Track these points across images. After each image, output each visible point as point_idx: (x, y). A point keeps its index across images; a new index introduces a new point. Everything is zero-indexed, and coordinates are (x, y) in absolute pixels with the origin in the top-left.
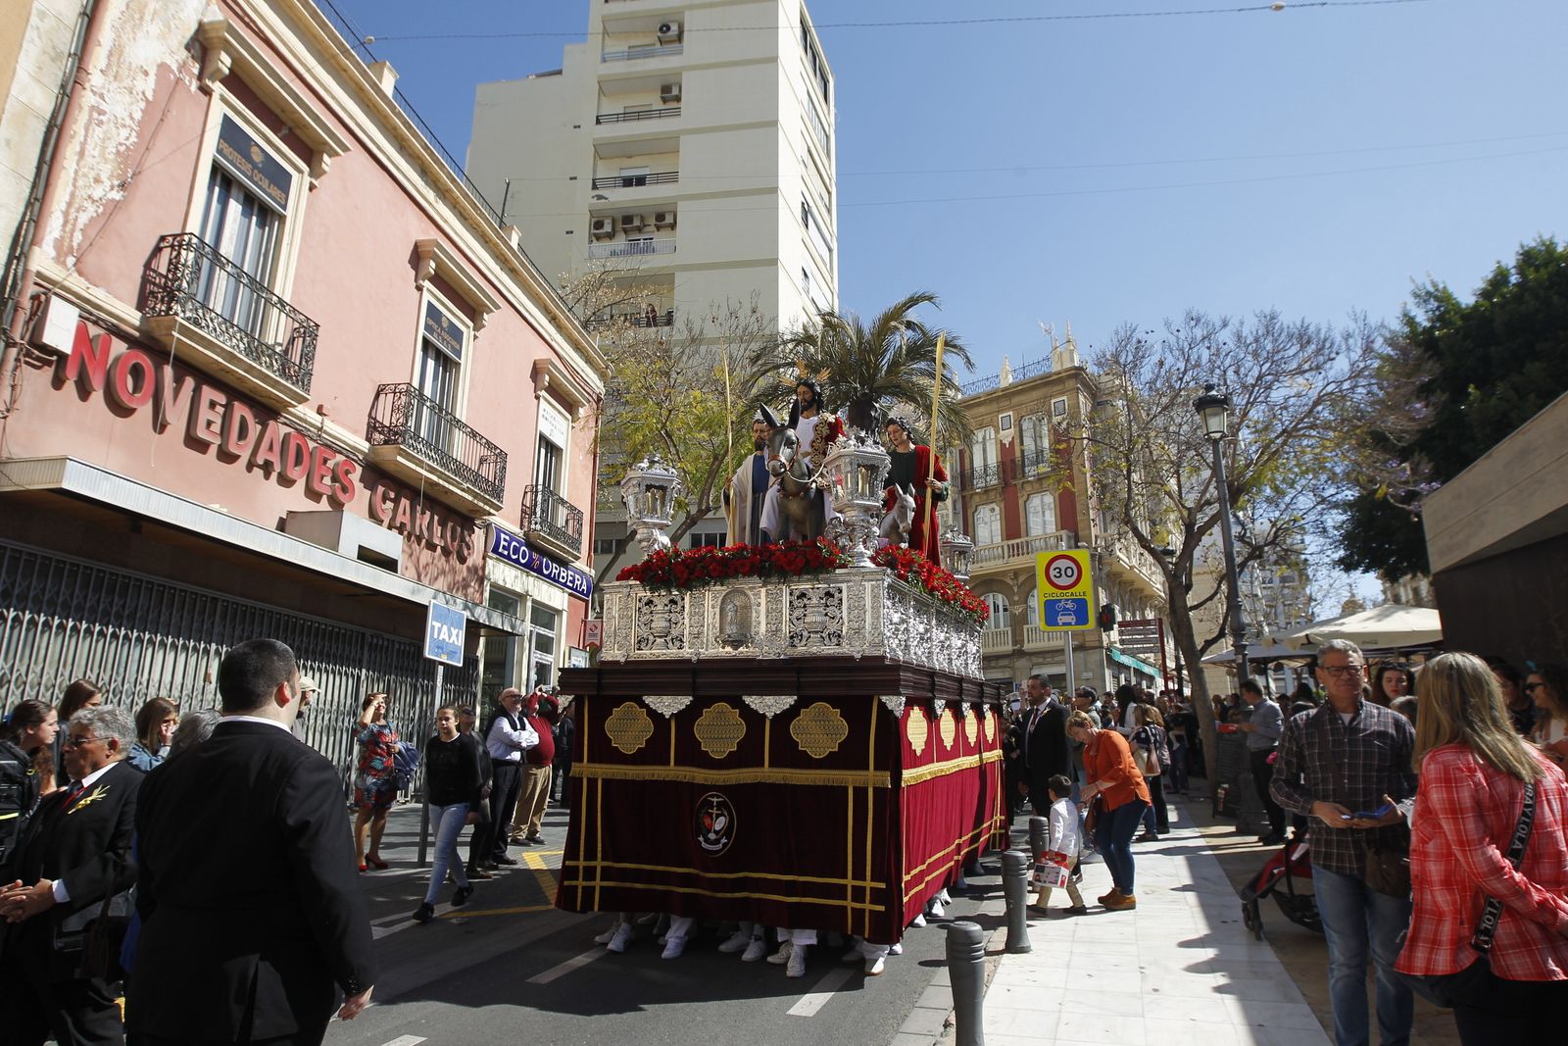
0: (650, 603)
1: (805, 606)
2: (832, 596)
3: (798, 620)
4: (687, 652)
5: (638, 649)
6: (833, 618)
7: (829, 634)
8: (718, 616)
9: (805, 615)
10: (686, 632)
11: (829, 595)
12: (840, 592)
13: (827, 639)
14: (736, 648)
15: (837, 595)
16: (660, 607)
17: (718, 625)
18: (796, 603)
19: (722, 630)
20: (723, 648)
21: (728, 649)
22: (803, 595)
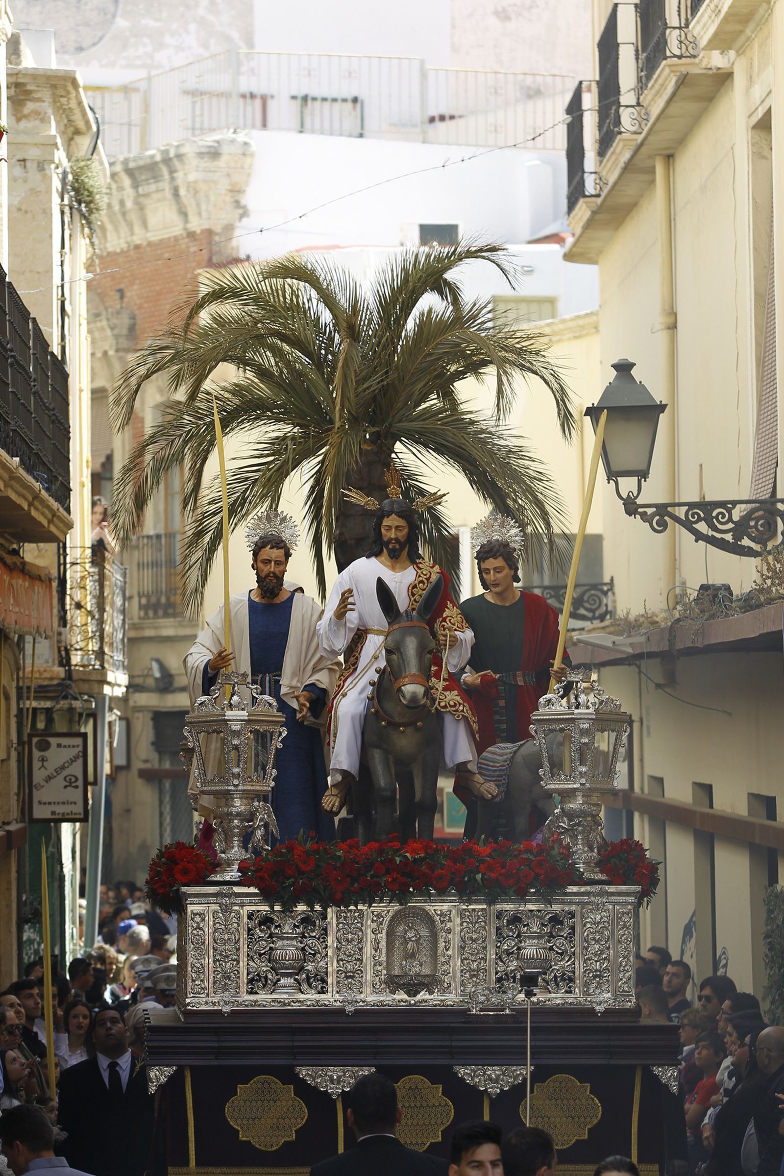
0: (266, 921)
1: (519, 936)
2: (561, 923)
3: (508, 954)
4: (331, 998)
5: (251, 993)
6: (561, 954)
7: (556, 977)
8: (383, 945)
9: (519, 949)
10: (333, 967)
11: (555, 920)
12: (573, 916)
13: (553, 984)
14: (412, 993)
15: (568, 922)
16: (287, 929)
17: (383, 958)
18: (505, 932)
19: (389, 965)
20: (393, 992)
21: (402, 996)
22: (515, 920)
